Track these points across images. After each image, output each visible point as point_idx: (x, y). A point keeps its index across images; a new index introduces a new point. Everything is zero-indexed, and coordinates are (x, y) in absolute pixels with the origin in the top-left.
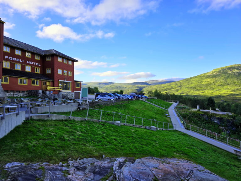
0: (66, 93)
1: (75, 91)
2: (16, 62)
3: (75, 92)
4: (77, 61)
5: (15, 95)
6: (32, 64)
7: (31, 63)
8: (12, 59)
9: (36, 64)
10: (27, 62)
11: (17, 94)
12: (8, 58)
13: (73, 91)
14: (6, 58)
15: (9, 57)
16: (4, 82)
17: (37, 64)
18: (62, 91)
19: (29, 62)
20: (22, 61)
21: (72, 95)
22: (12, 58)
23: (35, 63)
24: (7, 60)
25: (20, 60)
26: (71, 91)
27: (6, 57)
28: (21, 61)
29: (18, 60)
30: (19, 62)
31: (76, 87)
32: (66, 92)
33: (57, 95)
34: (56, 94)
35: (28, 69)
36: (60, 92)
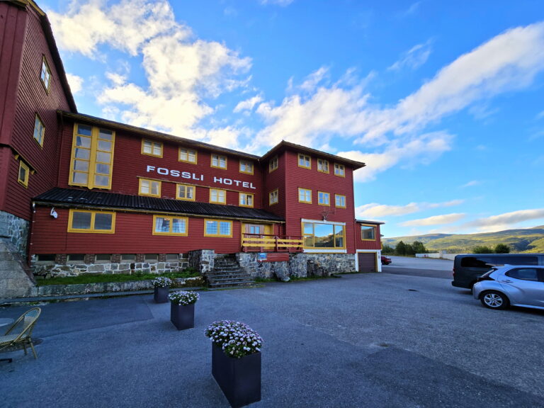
0: (327, 258)
1: (358, 251)
2: (181, 179)
3: (359, 254)
4: (360, 165)
5: (140, 266)
6: (231, 183)
7: (227, 181)
8: (167, 173)
9: (241, 184)
10: (215, 180)
11: (146, 266)
12: (156, 169)
13: (351, 251)
14: (148, 170)
15: (159, 169)
16: (95, 228)
17: (245, 184)
18: (305, 251)
19: (221, 180)
20: (200, 178)
21: (349, 262)
22: (167, 170)
23: (238, 182)
24: (153, 175)
25: (192, 176)
26: (346, 251)
27: (149, 168)
28: (196, 177)
29: (186, 175)
30: (190, 181)
31: (363, 240)
32: (328, 254)
33: (284, 265)
34: (280, 261)
35: (217, 197)
36: (299, 255)
